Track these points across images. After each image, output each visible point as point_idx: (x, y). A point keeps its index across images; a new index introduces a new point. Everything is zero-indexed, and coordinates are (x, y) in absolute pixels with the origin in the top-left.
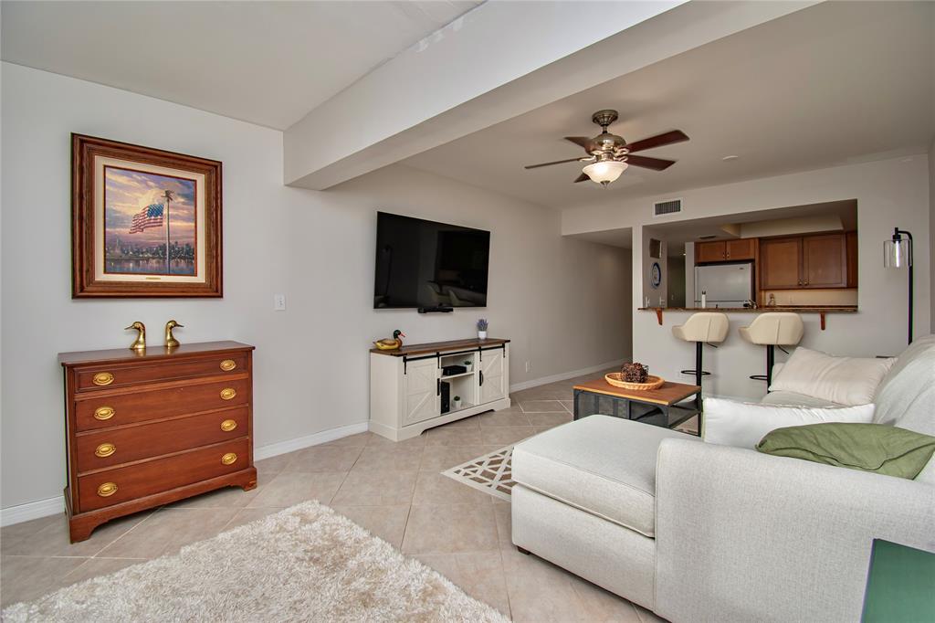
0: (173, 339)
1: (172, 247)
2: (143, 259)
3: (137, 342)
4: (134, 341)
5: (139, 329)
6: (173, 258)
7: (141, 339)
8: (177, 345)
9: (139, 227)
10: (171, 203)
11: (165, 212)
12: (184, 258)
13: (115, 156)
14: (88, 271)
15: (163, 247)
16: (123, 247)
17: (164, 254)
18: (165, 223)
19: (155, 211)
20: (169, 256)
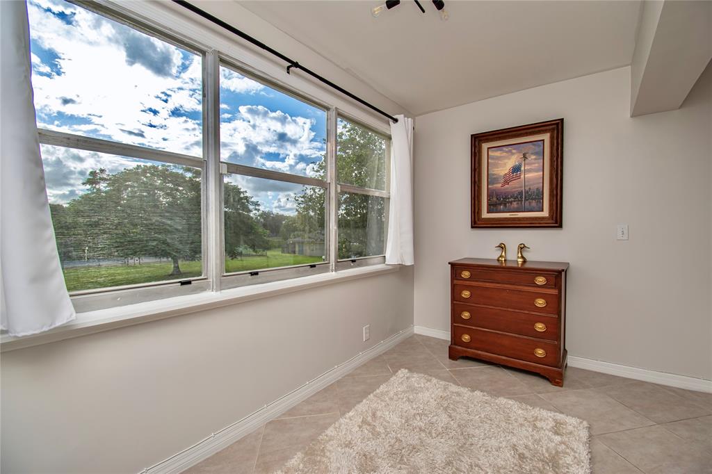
0: (522, 257)
1: (527, 192)
2: (508, 202)
3: (501, 256)
4: (499, 255)
5: (502, 247)
6: (527, 200)
7: (504, 254)
8: (525, 261)
9: (506, 182)
10: (527, 161)
11: (522, 169)
12: (535, 199)
13: (492, 140)
14: (478, 212)
15: (521, 193)
16: (498, 196)
17: (521, 197)
18: (522, 176)
19: (516, 169)
20: (525, 197)
